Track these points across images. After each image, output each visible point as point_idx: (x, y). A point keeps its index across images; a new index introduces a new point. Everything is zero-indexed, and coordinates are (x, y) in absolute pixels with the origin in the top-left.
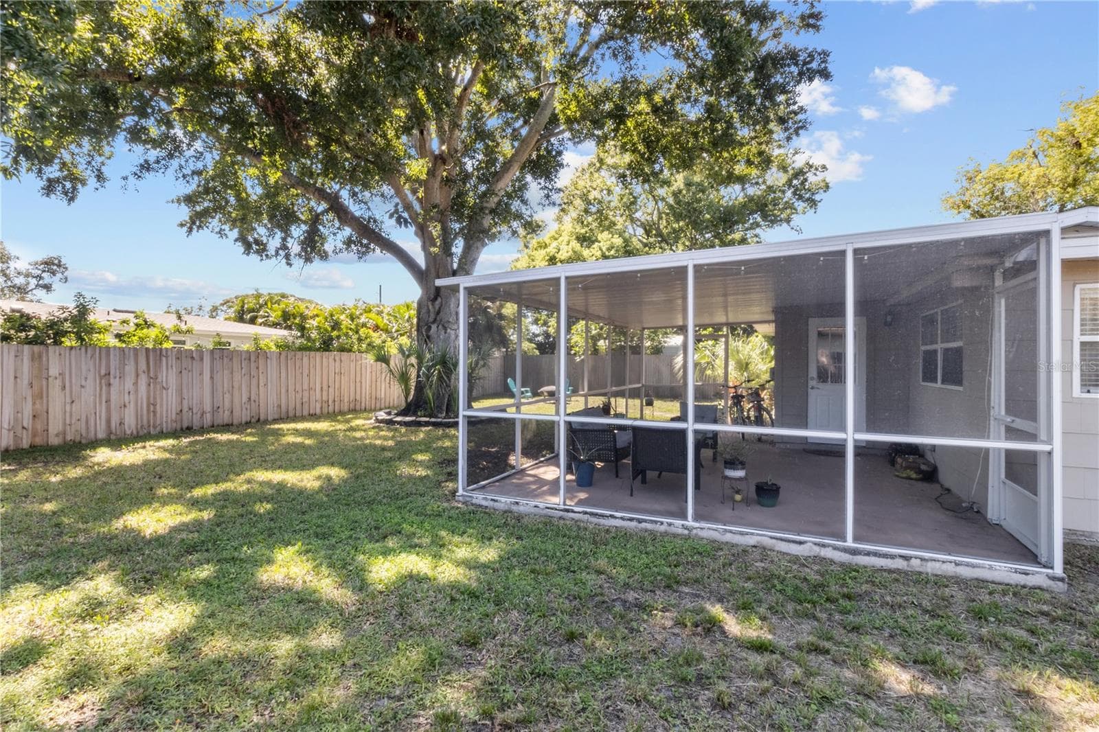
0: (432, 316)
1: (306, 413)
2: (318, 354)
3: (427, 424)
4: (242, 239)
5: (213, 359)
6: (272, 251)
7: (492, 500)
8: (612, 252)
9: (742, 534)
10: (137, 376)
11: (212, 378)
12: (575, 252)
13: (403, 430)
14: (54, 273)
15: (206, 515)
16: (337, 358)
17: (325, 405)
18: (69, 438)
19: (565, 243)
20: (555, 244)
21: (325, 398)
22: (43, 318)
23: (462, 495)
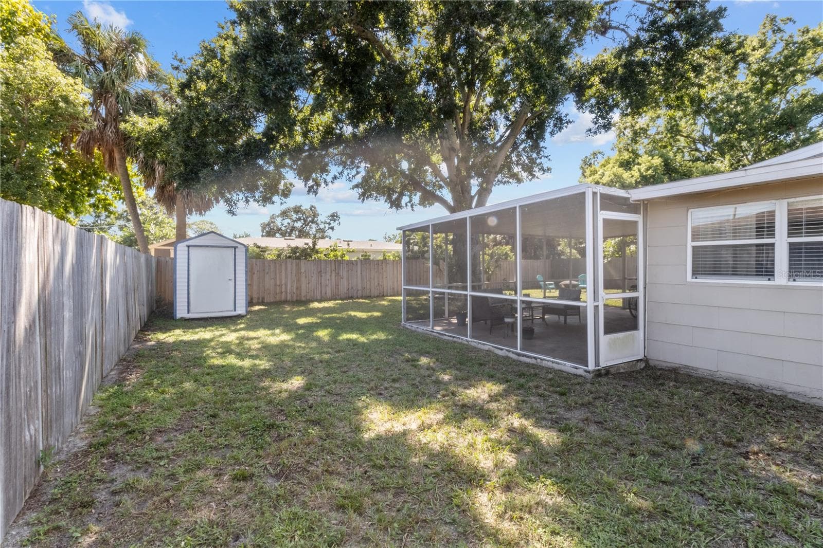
9: (484, 344)
10: (331, 272)
11: (361, 273)
14: (335, 221)
23: (403, 324)
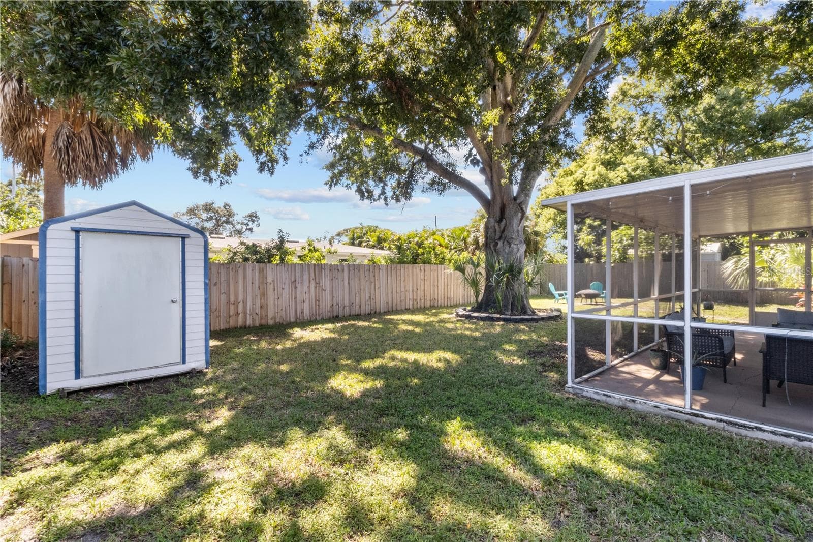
0: (498, 234)
1: (403, 308)
2: (410, 266)
3: (498, 319)
4: (359, 190)
5: (349, 270)
6: (376, 197)
7: (604, 395)
8: (638, 172)
10: (310, 282)
11: (349, 283)
12: (601, 175)
13: (481, 323)
14: (253, 222)
15: (379, 384)
16: (422, 269)
17: (415, 303)
18: (277, 321)
19: (590, 168)
20: (581, 171)
21: (415, 298)
22: (263, 246)
23: (572, 387)
